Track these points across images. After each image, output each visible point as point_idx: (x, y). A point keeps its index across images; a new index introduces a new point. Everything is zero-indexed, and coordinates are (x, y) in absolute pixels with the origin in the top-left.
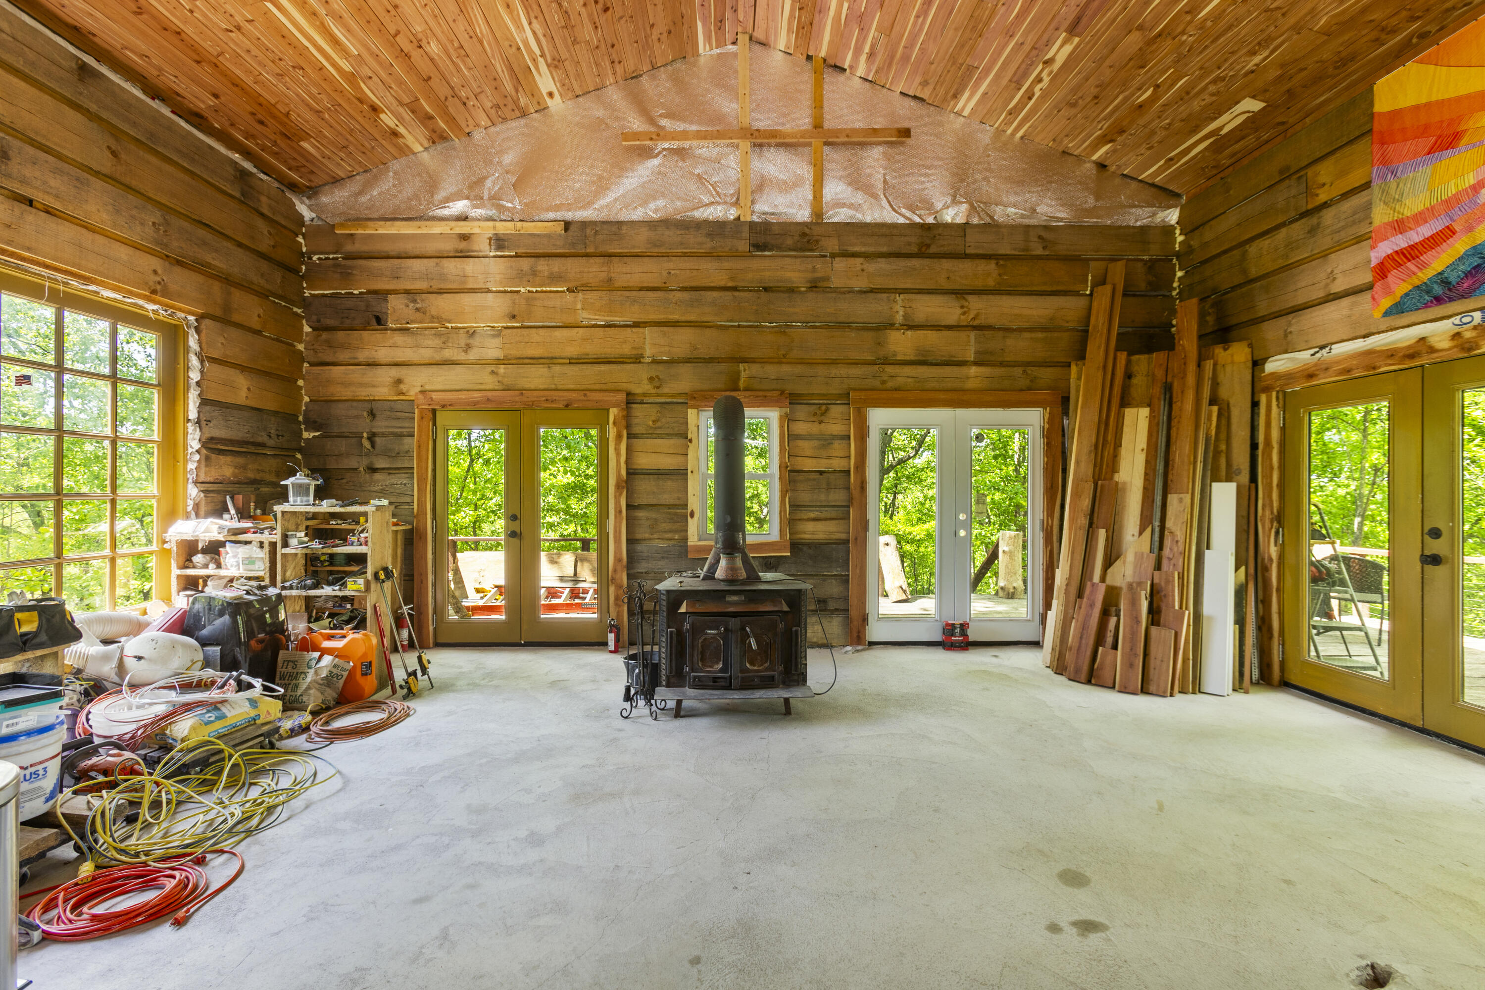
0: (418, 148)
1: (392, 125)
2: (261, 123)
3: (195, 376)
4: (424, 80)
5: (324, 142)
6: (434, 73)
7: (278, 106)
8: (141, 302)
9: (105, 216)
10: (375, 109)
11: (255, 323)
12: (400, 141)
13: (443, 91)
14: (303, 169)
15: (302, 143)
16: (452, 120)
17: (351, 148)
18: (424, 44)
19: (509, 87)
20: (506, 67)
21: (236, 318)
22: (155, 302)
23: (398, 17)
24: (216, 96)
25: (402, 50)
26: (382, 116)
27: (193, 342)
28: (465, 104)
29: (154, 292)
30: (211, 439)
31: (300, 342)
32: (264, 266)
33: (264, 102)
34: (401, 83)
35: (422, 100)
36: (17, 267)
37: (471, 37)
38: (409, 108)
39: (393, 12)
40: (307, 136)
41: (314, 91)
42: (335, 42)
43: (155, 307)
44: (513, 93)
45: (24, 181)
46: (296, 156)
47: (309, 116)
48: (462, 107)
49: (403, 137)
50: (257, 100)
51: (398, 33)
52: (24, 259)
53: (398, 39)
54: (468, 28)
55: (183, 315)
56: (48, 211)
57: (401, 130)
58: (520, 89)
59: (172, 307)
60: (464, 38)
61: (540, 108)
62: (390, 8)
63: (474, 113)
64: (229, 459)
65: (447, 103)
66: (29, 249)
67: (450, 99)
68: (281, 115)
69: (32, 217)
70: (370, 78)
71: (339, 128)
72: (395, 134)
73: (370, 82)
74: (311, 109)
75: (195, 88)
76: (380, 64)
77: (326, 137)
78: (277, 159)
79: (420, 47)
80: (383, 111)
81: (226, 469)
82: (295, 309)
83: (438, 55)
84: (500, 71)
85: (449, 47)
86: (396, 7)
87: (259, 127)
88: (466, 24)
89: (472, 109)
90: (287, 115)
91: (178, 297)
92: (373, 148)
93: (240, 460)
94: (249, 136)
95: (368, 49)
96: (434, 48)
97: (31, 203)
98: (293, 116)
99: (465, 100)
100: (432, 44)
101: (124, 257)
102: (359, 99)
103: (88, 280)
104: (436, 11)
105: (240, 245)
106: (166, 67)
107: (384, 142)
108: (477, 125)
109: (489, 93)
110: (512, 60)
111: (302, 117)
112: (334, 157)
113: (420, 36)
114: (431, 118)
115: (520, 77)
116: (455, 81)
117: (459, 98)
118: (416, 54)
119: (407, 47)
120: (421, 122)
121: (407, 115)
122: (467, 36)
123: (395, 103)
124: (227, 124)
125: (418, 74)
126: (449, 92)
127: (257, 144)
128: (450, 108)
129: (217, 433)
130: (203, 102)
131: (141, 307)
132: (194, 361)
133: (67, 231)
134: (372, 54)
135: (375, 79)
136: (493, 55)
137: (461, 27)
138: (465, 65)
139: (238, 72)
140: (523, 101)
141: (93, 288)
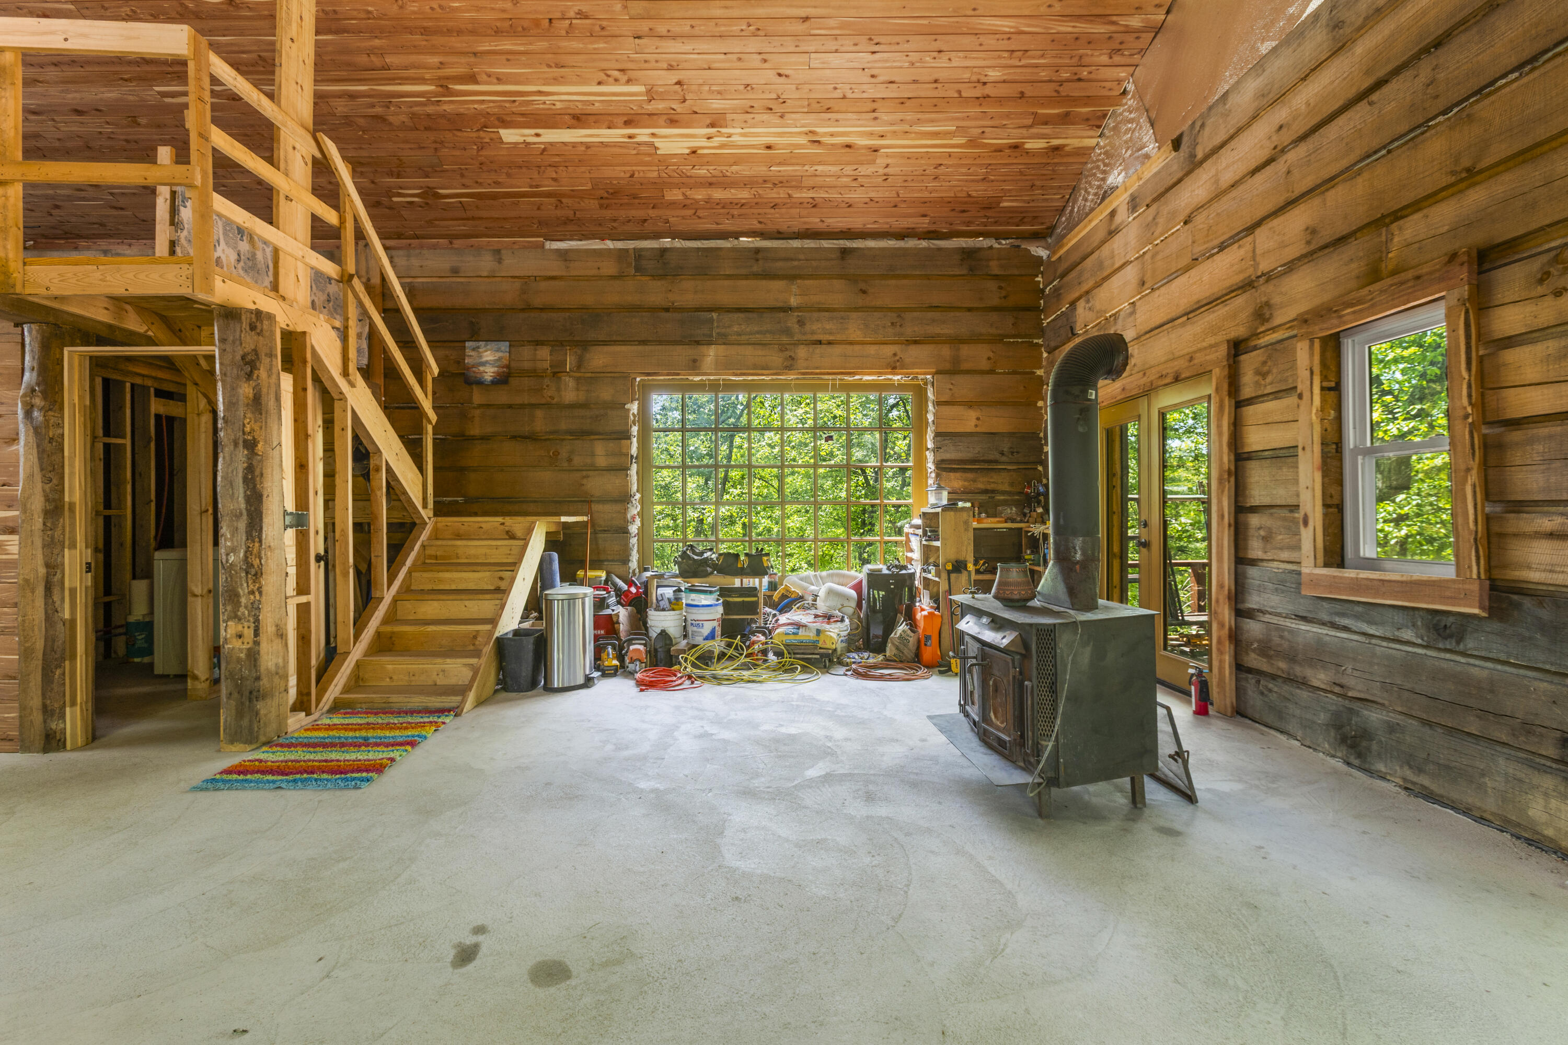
0: (1092, 142)
1: (1045, 145)
2: (963, 211)
3: (930, 417)
4: (1020, 98)
5: (1014, 194)
6: (1019, 87)
7: (958, 195)
8: (890, 377)
9: (859, 333)
10: (1016, 147)
11: (984, 365)
12: (1067, 149)
13: (1048, 90)
14: (1025, 220)
15: (1001, 205)
16: (1088, 100)
17: (1038, 183)
18: (984, 79)
19: (1100, 29)
20: (1071, 21)
21: (965, 366)
22: (898, 374)
23: (946, 85)
24: (924, 216)
25: (978, 98)
26: (1027, 146)
27: (930, 395)
28: (1080, 80)
29: (895, 368)
30: (943, 461)
31: (1040, 368)
32: (994, 316)
33: (950, 200)
34: (1008, 116)
35: (1039, 111)
36: (813, 379)
37: (1009, 39)
38: (1038, 124)
39: (939, 85)
40: (999, 199)
41: (964, 170)
42: (936, 135)
43: (899, 377)
44: (1113, 28)
45: (813, 333)
46: (1011, 215)
47: (982, 186)
48: (1081, 84)
49: (1065, 146)
50: (942, 201)
51: (959, 92)
52: (817, 374)
53: (964, 94)
54: (997, 36)
55: (923, 377)
56: (830, 343)
57: (1056, 142)
58: (1114, 18)
59: (912, 374)
60: (1004, 45)
61: (1166, 8)
62: (935, 85)
63: (1099, 77)
64: (958, 475)
65: (1063, 94)
66: (817, 368)
67: (1061, 89)
68: (966, 199)
69: (819, 349)
70: (983, 132)
71: (1010, 178)
72: (1057, 149)
73: (986, 135)
74: (978, 181)
75: (911, 220)
76: (976, 119)
77: (1010, 190)
78: (1001, 225)
79: (985, 83)
80: (1024, 143)
81: (957, 481)
82: (1035, 341)
83: (1003, 75)
84: (1070, 29)
85: (1003, 62)
86: (936, 81)
87: (965, 215)
88: (992, 36)
89: (1092, 76)
90: (969, 196)
91: (914, 365)
92: (1053, 170)
93: (970, 476)
94: (968, 224)
95: (957, 119)
96: (994, 74)
97: (820, 342)
98: (974, 194)
99: (1076, 77)
100: (990, 74)
101: (873, 352)
102: (996, 151)
103: (854, 374)
104: (961, 54)
105: (970, 310)
106: (889, 220)
107: (1056, 161)
108: (1119, 81)
109: (1089, 52)
110: (1068, 11)
111: (979, 191)
112: (1034, 198)
113: (974, 78)
114: (1067, 114)
115: (1100, 11)
116: (1044, 74)
117: (1068, 81)
118: (988, 90)
119: (978, 92)
120: (1063, 124)
121: (1046, 130)
122: (1005, 42)
123: (1024, 131)
124: (948, 226)
125: (1009, 98)
126: (1053, 86)
127: (978, 225)
128: (1071, 94)
129: (947, 456)
130: (924, 224)
131: (890, 379)
132: (931, 407)
133: (837, 350)
134: (963, 119)
135: (987, 130)
136: (1045, 28)
137: (990, 42)
138: (1034, 58)
139: (916, 195)
140: (1135, 22)
141: (857, 377)
